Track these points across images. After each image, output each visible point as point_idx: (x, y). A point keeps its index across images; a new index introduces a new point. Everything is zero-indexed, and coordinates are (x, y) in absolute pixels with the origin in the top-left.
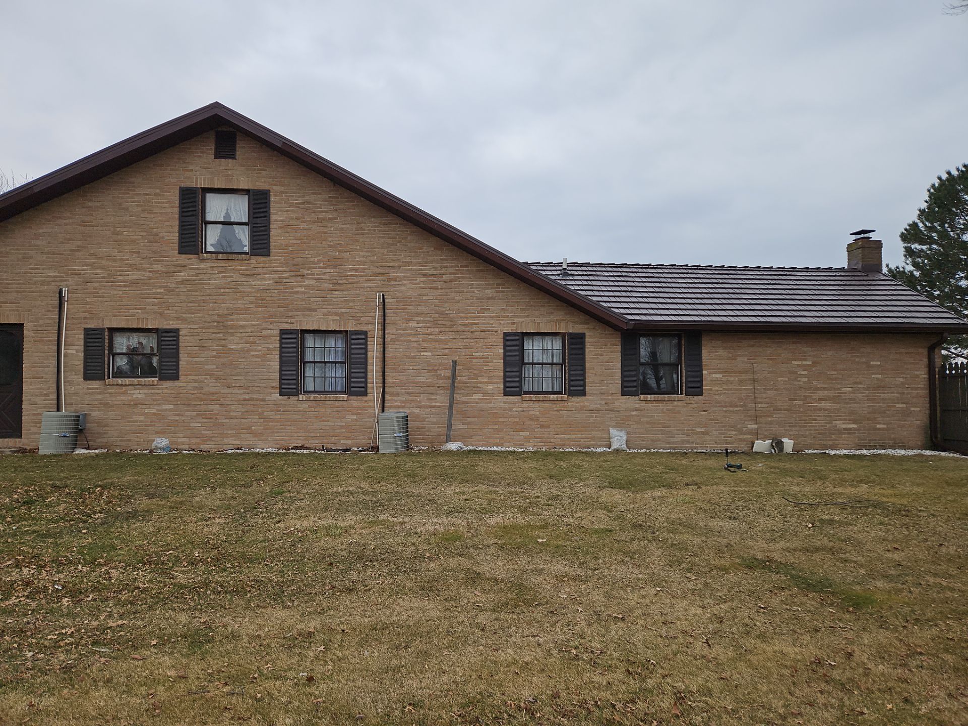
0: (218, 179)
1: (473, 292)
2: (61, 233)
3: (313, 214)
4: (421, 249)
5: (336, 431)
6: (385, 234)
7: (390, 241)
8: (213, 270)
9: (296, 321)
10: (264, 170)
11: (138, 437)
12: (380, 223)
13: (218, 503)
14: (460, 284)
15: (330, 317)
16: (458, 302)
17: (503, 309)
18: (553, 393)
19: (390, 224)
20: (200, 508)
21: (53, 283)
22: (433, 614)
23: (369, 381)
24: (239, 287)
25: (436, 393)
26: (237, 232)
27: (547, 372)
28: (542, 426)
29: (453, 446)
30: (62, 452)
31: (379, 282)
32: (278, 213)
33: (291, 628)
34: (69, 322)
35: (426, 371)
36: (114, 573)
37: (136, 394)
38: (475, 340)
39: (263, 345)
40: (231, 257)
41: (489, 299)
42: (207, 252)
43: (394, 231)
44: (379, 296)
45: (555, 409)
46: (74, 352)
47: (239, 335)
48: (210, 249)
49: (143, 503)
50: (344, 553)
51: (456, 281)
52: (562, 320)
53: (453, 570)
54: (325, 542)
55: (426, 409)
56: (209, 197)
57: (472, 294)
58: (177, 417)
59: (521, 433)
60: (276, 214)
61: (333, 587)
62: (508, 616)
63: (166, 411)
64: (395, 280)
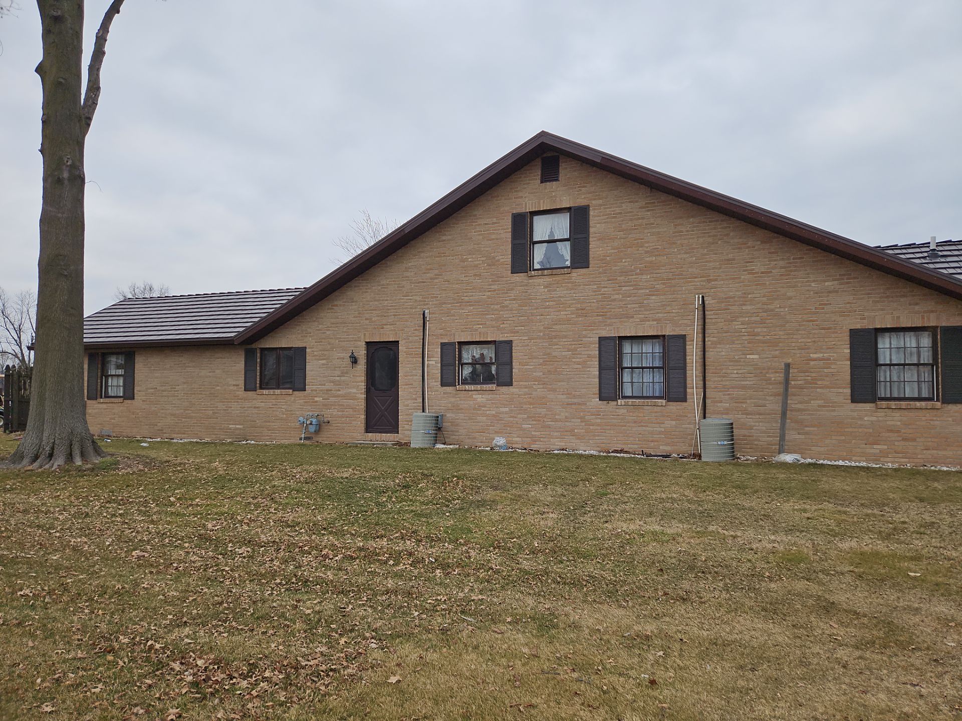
0: (544, 202)
1: (810, 286)
2: (423, 265)
3: (630, 222)
4: (745, 244)
5: (655, 436)
6: (705, 233)
7: (710, 240)
8: (539, 285)
9: (614, 328)
10: (584, 187)
11: (481, 435)
12: (699, 223)
13: (550, 499)
14: (793, 279)
15: (647, 323)
16: (790, 298)
17: (849, 303)
18: (919, 399)
19: (710, 222)
20: (535, 503)
21: (419, 307)
22: (780, 639)
23: (688, 386)
24: (562, 299)
25: (765, 399)
26: (560, 248)
27: (910, 375)
28: (905, 440)
29: (788, 458)
30: (426, 446)
31: (698, 283)
32: (596, 226)
33: (629, 628)
34: (430, 338)
35: (752, 375)
36: (473, 553)
37: (480, 398)
38: (813, 339)
39: (583, 353)
40: (555, 271)
41: (830, 292)
42: (534, 270)
43: (715, 229)
44: (699, 297)
45: (924, 418)
46: (434, 363)
47: (562, 343)
48: (537, 266)
49: (489, 494)
50: (674, 561)
51: (789, 275)
52: (932, 311)
53: (799, 595)
54: (653, 547)
55: (754, 417)
56: (536, 219)
57: (809, 288)
58: (512, 419)
59: (875, 446)
60: (595, 227)
61: (666, 594)
62: (877, 657)
63: (503, 413)
64: (716, 280)
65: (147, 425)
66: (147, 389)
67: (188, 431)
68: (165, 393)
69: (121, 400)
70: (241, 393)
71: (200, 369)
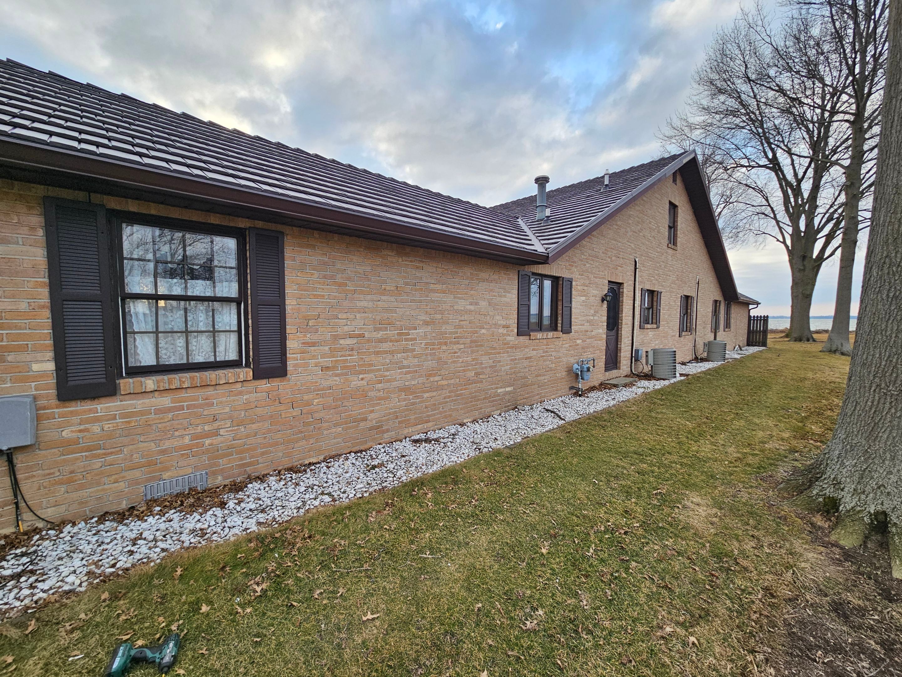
0: (673, 196)
3: (689, 227)
4: (704, 253)
5: (687, 352)
6: (699, 244)
7: (700, 248)
8: (670, 255)
9: (683, 289)
10: (681, 196)
15: (689, 288)
17: (712, 288)
21: (633, 254)
23: (693, 324)
24: (674, 267)
34: (637, 284)
37: (650, 334)
38: (708, 303)
39: (677, 304)
40: (674, 247)
41: (711, 282)
44: (698, 277)
47: (673, 297)
52: (719, 294)
57: (709, 279)
64: (700, 269)
65: (336, 425)
66: (336, 338)
67: (434, 415)
68: (386, 346)
69: (246, 373)
70: (512, 338)
71: (455, 298)
